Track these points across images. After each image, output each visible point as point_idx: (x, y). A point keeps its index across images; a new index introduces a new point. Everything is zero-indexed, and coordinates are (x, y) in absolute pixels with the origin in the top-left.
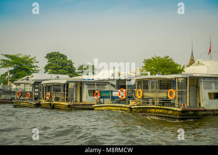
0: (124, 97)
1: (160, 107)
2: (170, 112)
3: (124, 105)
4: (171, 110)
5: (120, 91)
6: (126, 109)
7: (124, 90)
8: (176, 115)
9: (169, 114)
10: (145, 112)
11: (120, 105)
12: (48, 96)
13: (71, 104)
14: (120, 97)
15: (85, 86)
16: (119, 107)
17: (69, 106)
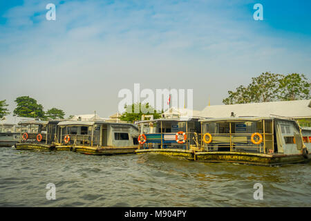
0: (184, 141)
1: (239, 153)
2: (255, 159)
3: (184, 151)
4: (256, 156)
5: (177, 134)
6: (186, 155)
7: (184, 134)
8: (264, 162)
9: (253, 161)
10: (216, 159)
11: (178, 150)
12: (67, 139)
13: (99, 149)
14: (178, 141)
15: (112, 129)
16: (176, 152)
17: (97, 151)
